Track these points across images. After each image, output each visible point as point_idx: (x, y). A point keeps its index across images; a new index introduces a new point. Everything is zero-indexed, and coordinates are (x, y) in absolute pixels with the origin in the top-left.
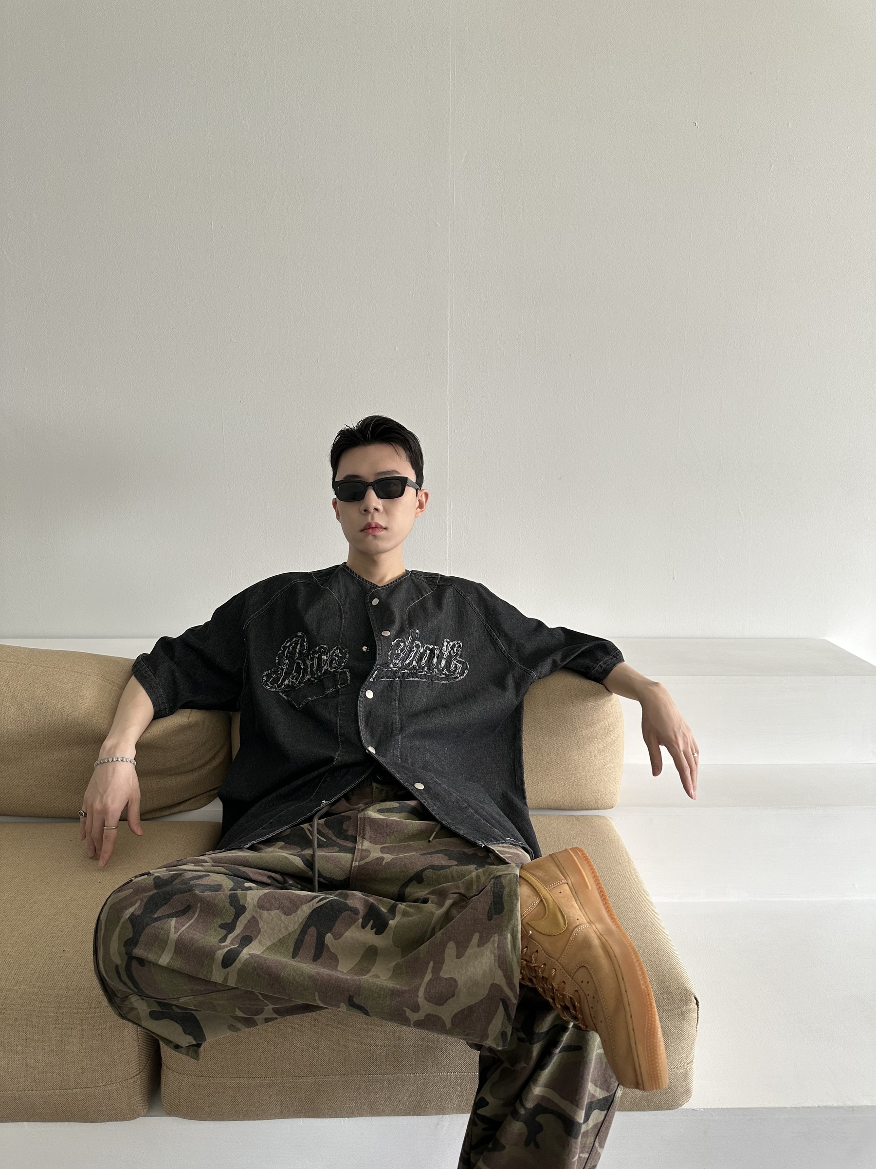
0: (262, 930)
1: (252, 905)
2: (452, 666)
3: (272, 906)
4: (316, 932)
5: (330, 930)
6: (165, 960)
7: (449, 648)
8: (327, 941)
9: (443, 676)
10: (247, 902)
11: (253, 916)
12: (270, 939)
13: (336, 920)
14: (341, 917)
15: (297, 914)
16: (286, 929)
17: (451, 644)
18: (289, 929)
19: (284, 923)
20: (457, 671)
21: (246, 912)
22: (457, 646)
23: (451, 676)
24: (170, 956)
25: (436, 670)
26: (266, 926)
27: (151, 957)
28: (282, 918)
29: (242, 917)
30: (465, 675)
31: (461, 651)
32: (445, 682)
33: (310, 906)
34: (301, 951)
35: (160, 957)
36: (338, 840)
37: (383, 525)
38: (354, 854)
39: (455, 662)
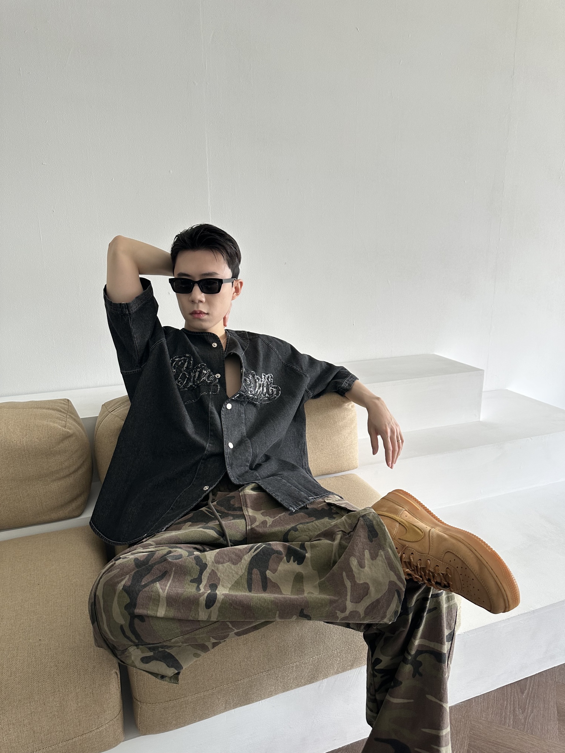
0: (221, 578)
1: (211, 562)
2: (270, 391)
3: (225, 560)
4: (258, 571)
5: (267, 568)
6: (161, 612)
7: (266, 379)
8: (268, 576)
9: (266, 398)
10: (207, 561)
11: (212, 570)
12: (229, 583)
13: (269, 561)
14: (271, 559)
15: (242, 562)
16: (237, 574)
17: (267, 376)
18: (239, 573)
19: (234, 571)
20: (274, 393)
21: (207, 568)
22: (270, 377)
23: (271, 397)
24: (164, 609)
25: (262, 395)
26: (222, 575)
27: (150, 613)
28: (232, 567)
29: (205, 572)
30: (280, 394)
31: (274, 380)
32: (269, 402)
33: (249, 556)
34: (253, 586)
35: (157, 611)
36: (230, 512)
37: (206, 312)
38: (246, 520)
39: (271, 388)
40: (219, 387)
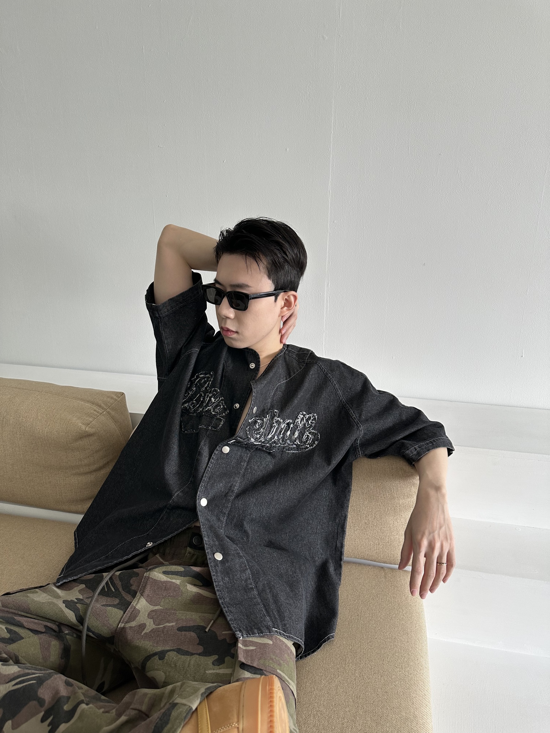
2: (305, 437)
5: (13, 716)
7: (305, 420)
8: (5, 729)
9: (295, 446)
13: (23, 707)
14: (26, 706)
17: (307, 416)
20: (308, 442)
22: (312, 418)
23: (302, 446)
25: (288, 441)
30: (315, 445)
31: (315, 424)
32: (295, 452)
33: (6, 687)
36: (123, 593)
37: (234, 330)
38: (124, 613)
39: (307, 433)
40: (222, 423)
